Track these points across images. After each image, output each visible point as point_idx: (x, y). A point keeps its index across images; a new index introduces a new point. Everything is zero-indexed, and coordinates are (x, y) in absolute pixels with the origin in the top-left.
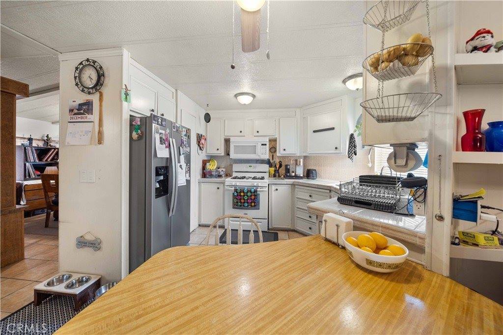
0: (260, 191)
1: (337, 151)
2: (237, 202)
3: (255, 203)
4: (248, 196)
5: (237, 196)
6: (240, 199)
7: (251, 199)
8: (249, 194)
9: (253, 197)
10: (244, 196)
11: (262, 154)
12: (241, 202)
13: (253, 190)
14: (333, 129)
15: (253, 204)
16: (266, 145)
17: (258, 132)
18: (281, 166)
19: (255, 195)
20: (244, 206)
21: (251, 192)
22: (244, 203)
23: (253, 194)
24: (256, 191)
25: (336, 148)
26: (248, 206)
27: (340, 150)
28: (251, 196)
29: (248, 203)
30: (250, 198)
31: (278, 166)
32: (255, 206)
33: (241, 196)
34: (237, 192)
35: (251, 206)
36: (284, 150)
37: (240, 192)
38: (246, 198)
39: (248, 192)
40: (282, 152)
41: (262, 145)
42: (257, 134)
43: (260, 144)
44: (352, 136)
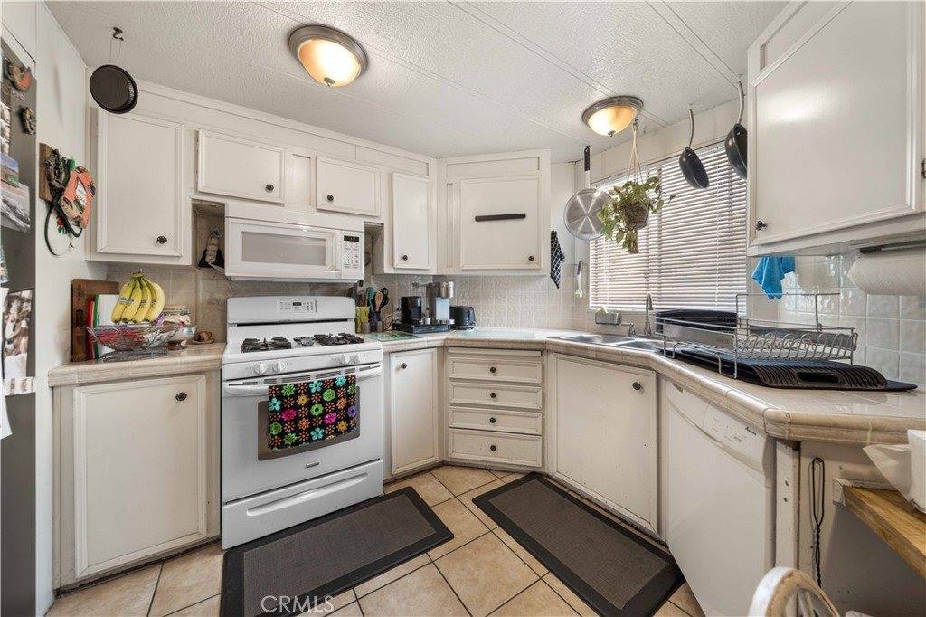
0: (362, 379)
1: (533, 265)
2: (282, 434)
3: (348, 419)
4: (323, 402)
5: (283, 408)
6: (296, 420)
7: (336, 410)
8: (329, 395)
9: (342, 404)
10: (310, 404)
11: (347, 266)
12: (297, 431)
13: (341, 381)
14: (522, 216)
15: (342, 426)
16: (357, 239)
17: (330, 198)
18: (385, 300)
19: (348, 396)
20: (310, 440)
21: (335, 387)
22: (312, 428)
23: (342, 392)
24: (351, 381)
25: (531, 259)
26: (325, 435)
27: (539, 264)
28: (335, 401)
29: (324, 426)
30: (330, 408)
31: (378, 303)
32: (349, 429)
33: (297, 407)
34: (281, 397)
35: (337, 432)
36: (405, 258)
37: (295, 396)
38: (317, 410)
39: (324, 389)
40: (399, 263)
41: (347, 238)
42: (328, 206)
43: (340, 236)
44: (554, 234)
